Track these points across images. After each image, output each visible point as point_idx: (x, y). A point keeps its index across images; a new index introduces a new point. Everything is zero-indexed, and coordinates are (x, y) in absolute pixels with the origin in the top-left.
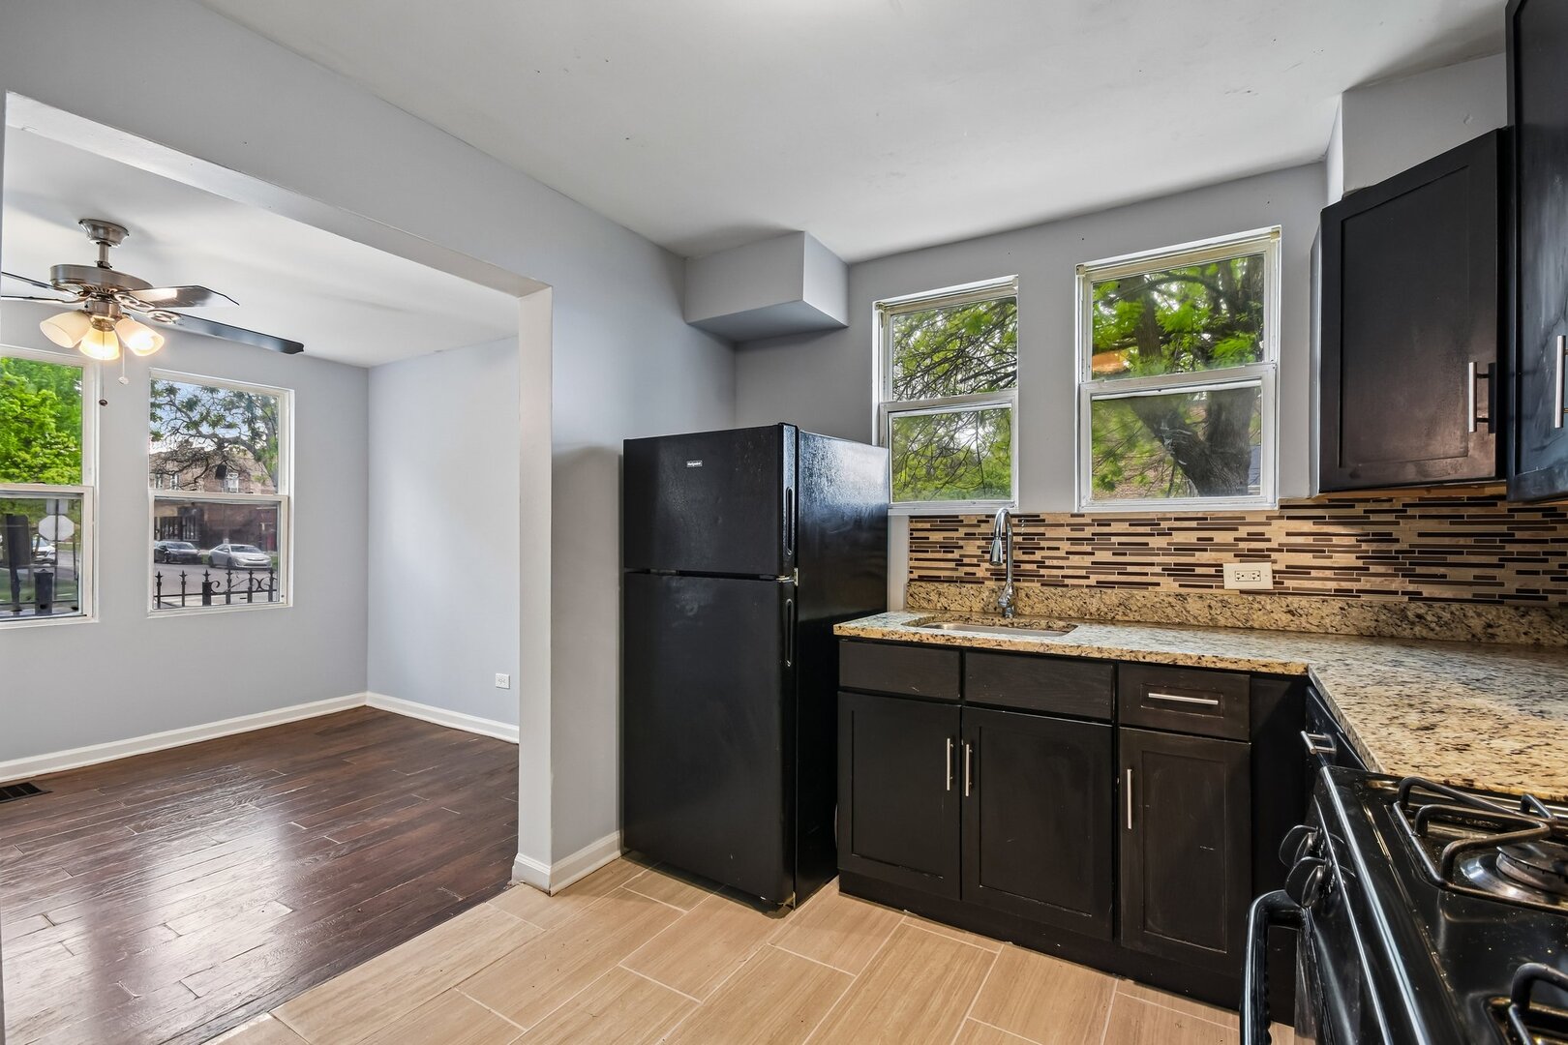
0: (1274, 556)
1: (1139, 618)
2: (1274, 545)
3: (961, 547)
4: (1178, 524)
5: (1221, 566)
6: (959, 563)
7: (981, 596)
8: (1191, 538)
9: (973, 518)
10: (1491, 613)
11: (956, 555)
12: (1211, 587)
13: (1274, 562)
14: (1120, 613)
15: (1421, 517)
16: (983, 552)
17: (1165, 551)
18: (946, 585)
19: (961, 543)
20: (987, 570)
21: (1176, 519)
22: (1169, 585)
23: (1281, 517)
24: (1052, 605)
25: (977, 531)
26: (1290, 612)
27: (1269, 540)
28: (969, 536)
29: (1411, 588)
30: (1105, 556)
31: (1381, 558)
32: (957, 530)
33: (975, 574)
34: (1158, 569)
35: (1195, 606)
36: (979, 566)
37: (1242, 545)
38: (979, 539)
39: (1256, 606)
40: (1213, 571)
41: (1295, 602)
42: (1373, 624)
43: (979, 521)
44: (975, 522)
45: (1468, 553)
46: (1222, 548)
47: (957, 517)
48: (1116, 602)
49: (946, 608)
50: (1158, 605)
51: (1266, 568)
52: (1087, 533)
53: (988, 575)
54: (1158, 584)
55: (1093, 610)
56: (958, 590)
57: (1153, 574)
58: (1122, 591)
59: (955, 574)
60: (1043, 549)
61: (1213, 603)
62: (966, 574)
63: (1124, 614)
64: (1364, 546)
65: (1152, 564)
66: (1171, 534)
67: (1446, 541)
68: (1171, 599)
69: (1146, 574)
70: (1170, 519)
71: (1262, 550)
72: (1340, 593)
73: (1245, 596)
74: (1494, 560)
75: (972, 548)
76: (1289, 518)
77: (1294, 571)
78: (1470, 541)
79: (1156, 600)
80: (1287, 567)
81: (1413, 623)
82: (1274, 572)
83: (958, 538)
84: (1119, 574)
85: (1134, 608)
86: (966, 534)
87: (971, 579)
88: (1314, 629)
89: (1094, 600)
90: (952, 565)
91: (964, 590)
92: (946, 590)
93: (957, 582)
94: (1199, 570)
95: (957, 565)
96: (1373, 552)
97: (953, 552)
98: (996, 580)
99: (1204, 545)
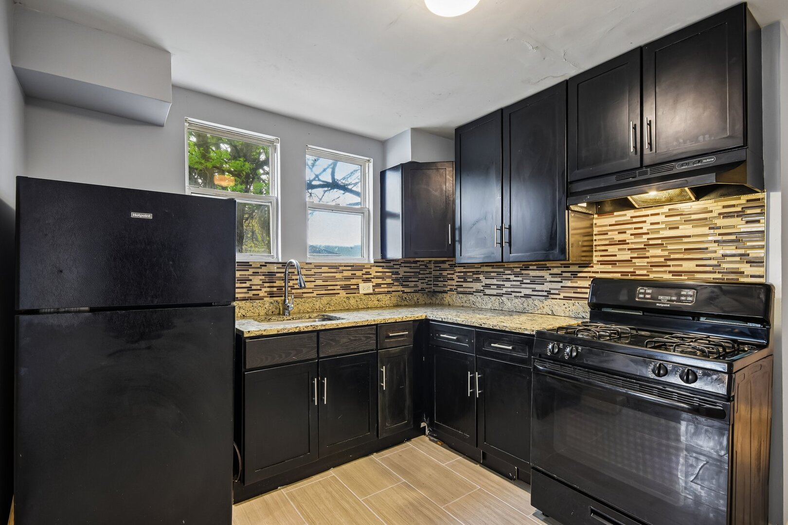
0: (373, 280)
1: (334, 309)
2: (372, 276)
3: (251, 280)
4: (345, 268)
5: (358, 284)
6: (250, 289)
7: (265, 307)
8: (348, 274)
9: (257, 263)
10: (418, 295)
11: (248, 284)
12: (355, 293)
13: (373, 282)
14: (328, 308)
15: (405, 267)
16: (263, 282)
17: (341, 280)
18: (244, 302)
19: (251, 277)
20: (265, 292)
21: (345, 266)
22: (343, 293)
23: (374, 266)
24: (300, 307)
25: (259, 270)
26: (378, 300)
27: (371, 274)
28: (255, 274)
29: (403, 289)
30: (319, 282)
31: (396, 280)
32: (248, 270)
33: (258, 295)
34: (338, 287)
35: (352, 301)
36: (261, 290)
37: (365, 276)
38: (261, 275)
39: (370, 299)
40: (355, 287)
41: (380, 296)
42: (396, 302)
43: (261, 266)
44: (259, 266)
45: (413, 278)
46: (359, 277)
47: (248, 263)
48: (326, 303)
49: (244, 316)
50: (341, 302)
51: (370, 285)
52: (312, 272)
53: (266, 294)
54: (339, 294)
55: (317, 307)
56: (251, 304)
57: (337, 289)
58: (328, 298)
59: (247, 295)
60: (293, 280)
61: (358, 300)
62: (253, 295)
63: (329, 308)
64: (393, 276)
65: (337, 285)
66: (343, 272)
67: (408, 274)
68: (345, 299)
69: (335, 290)
70: (342, 266)
71: (369, 278)
72: (389, 292)
73: (366, 296)
74: (417, 280)
75: (257, 280)
76: (376, 266)
77: (378, 285)
78: (412, 274)
79: (340, 300)
80: (376, 284)
81: (404, 301)
82: (373, 286)
83: (248, 275)
84: (325, 290)
85: (333, 305)
86: (253, 273)
87: (257, 297)
88: (384, 305)
89: (317, 303)
90: (245, 290)
91: (255, 304)
92: (244, 305)
93: (248, 300)
94: (352, 287)
95: (248, 290)
96: (395, 278)
97: (246, 283)
98: (270, 297)
99: (353, 277)
